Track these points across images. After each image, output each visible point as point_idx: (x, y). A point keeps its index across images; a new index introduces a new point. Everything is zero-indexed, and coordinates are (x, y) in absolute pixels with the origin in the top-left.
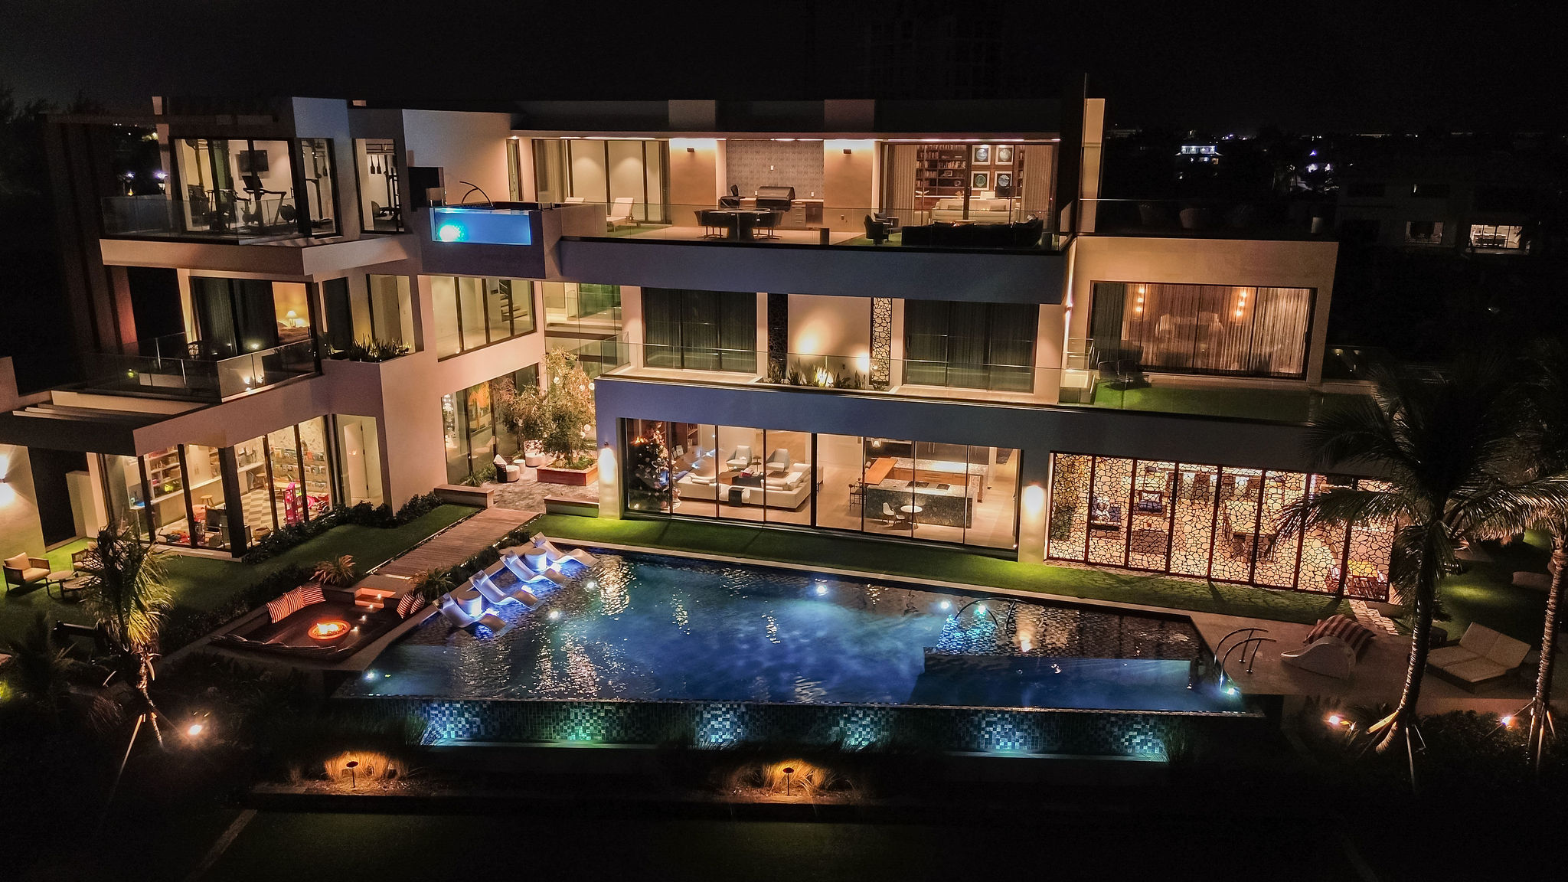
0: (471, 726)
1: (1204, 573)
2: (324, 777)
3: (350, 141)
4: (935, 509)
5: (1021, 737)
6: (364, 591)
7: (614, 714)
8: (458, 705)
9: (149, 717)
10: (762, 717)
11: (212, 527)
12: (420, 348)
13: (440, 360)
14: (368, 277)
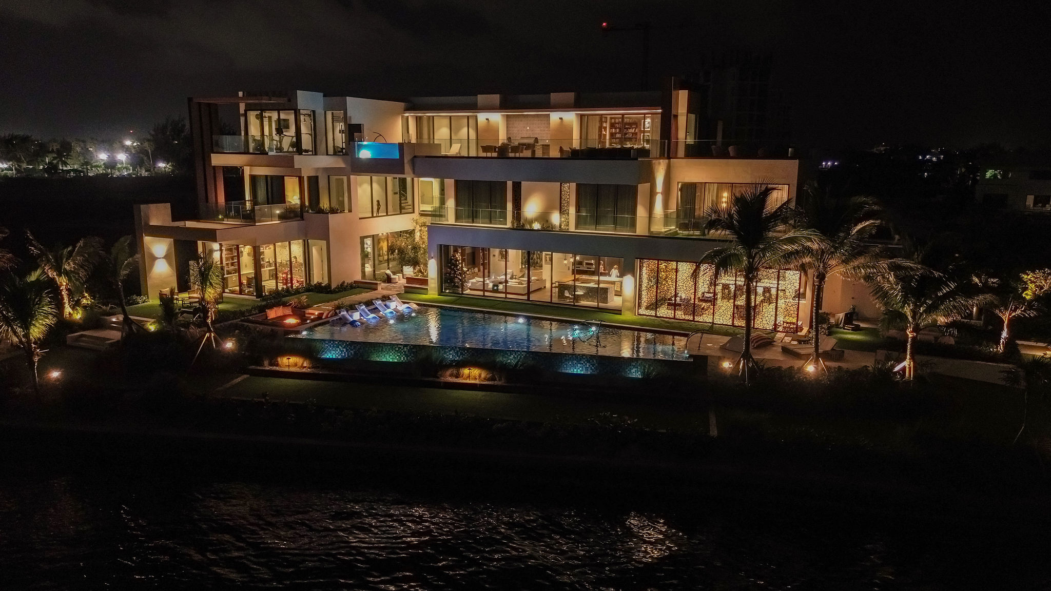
0: (342, 353)
1: (711, 321)
2: (277, 365)
3: (324, 112)
4: (590, 294)
5: (580, 367)
6: (310, 311)
7: (402, 350)
8: (337, 343)
9: (210, 335)
10: (466, 353)
11: (249, 286)
12: (350, 211)
13: (360, 219)
14: (329, 176)
